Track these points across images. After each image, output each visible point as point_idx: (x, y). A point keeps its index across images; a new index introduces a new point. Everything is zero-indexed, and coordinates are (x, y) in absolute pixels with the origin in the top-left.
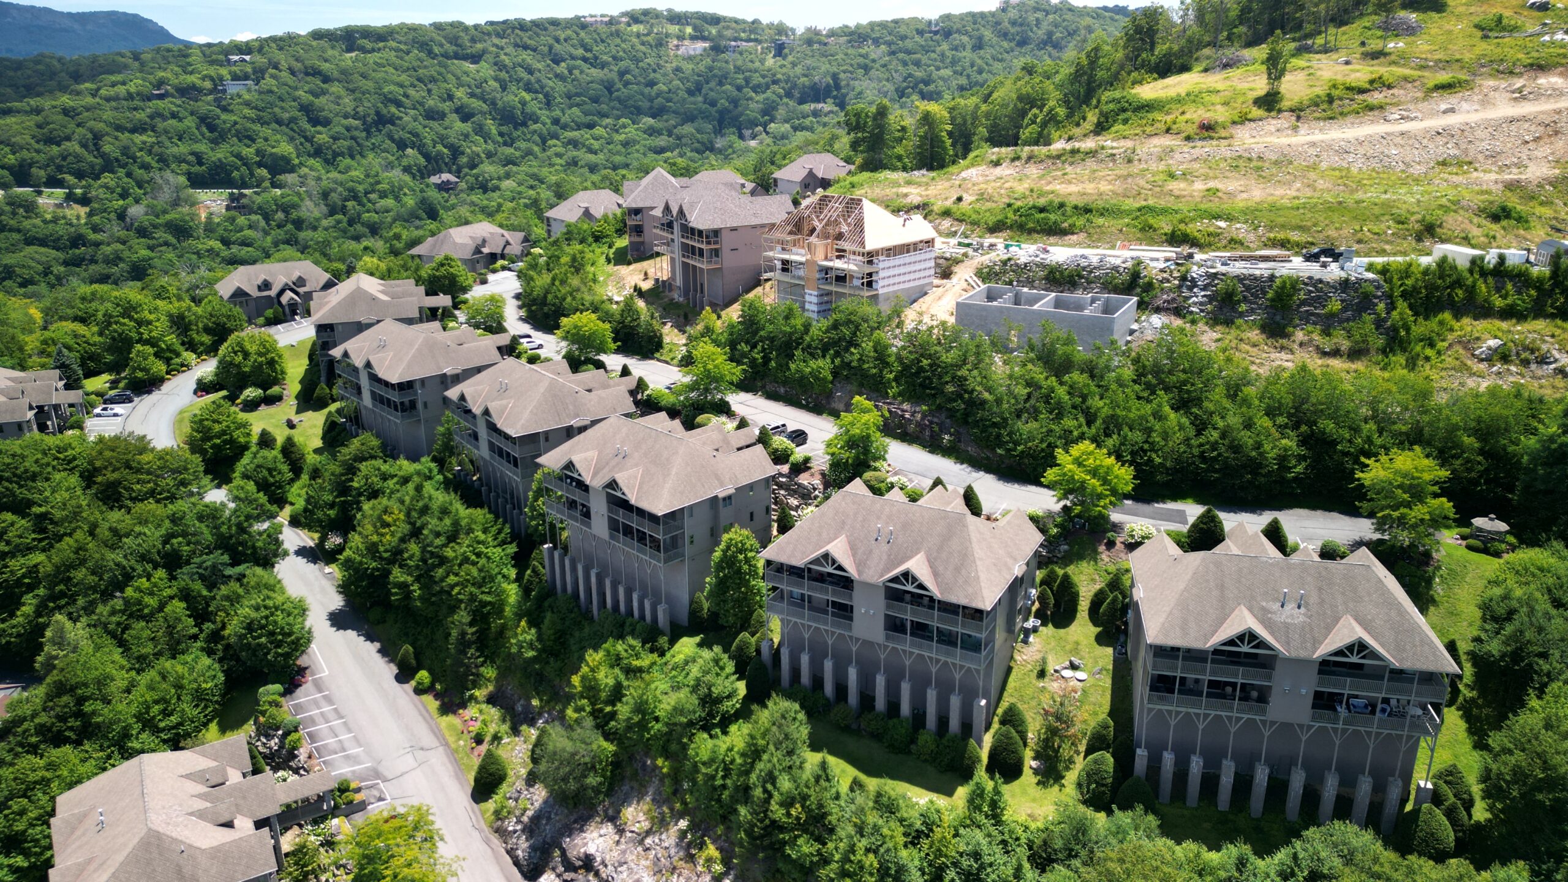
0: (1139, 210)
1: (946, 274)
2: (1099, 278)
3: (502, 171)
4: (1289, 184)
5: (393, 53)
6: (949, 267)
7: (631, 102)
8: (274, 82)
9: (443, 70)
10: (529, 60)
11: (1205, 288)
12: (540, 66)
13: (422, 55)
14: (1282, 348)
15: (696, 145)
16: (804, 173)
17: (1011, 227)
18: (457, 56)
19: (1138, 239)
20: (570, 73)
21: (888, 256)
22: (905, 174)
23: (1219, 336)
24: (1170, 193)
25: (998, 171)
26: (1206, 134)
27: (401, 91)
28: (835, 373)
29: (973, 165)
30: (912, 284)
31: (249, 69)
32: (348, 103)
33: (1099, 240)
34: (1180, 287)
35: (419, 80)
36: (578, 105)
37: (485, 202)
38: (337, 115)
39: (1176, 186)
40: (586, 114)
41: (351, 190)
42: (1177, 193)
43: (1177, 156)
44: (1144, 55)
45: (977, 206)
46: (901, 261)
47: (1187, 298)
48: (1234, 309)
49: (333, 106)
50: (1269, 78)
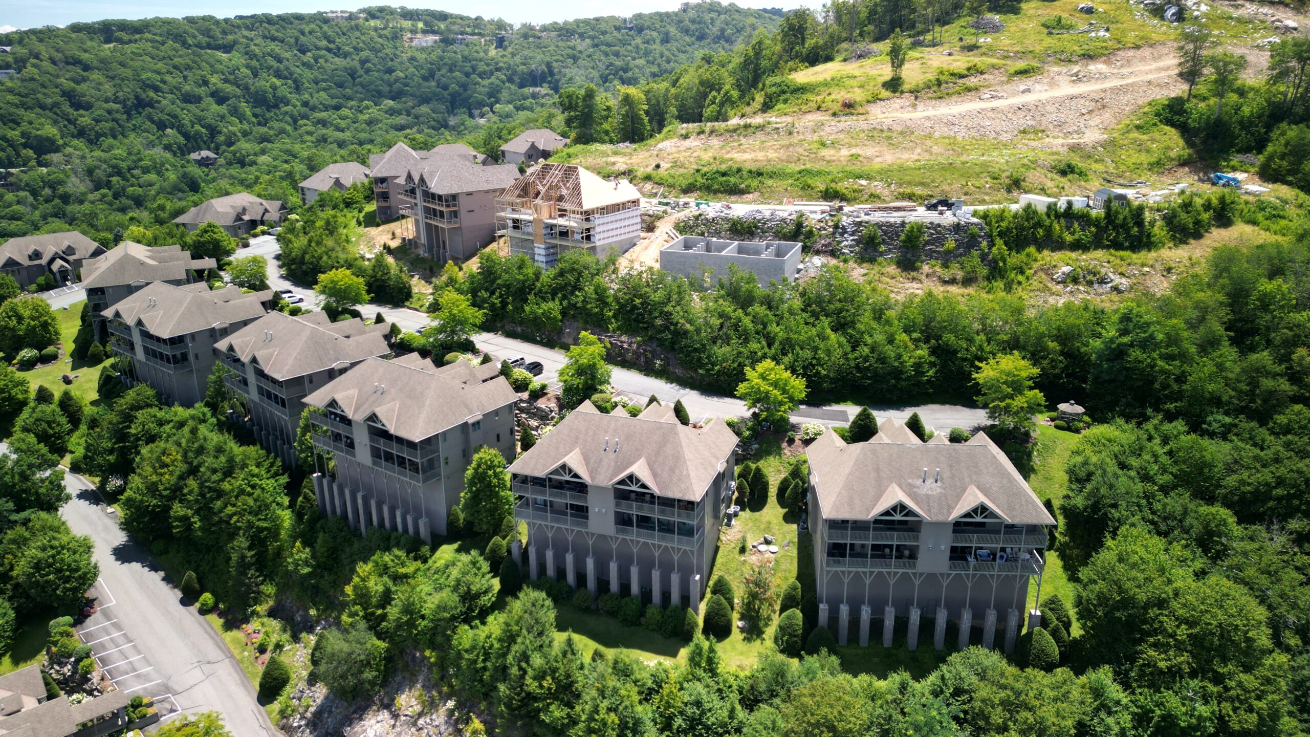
0: (800, 172)
1: (650, 228)
2: (771, 228)
3: (257, 148)
4: (912, 150)
5: (150, 44)
6: (652, 222)
7: (372, 87)
8: (36, 71)
9: (197, 59)
10: (277, 50)
11: (853, 234)
12: (287, 55)
13: (177, 45)
14: (914, 279)
15: (432, 123)
16: (527, 146)
17: (700, 189)
18: (209, 46)
19: (800, 196)
20: (316, 61)
21: (602, 214)
22: (612, 146)
23: (866, 271)
24: (823, 159)
25: (687, 143)
26: (848, 111)
27: (159, 78)
28: (564, 313)
29: (667, 138)
30: (623, 237)
31: (10, 59)
32: (108, 88)
33: (769, 198)
34: (834, 233)
35: (175, 67)
36: (324, 90)
37: (244, 175)
38: (98, 100)
39: (826, 153)
40: (332, 97)
41: (114, 167)
42: (828, 158)
43: (827, 129)
44: (797, 48)
45: (672, 172)
46: (614, 219)
47: (840, 242)
48: (875, 250)
49: (93, 92)
50: (893, 66)
